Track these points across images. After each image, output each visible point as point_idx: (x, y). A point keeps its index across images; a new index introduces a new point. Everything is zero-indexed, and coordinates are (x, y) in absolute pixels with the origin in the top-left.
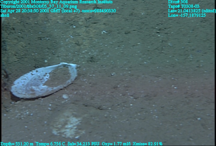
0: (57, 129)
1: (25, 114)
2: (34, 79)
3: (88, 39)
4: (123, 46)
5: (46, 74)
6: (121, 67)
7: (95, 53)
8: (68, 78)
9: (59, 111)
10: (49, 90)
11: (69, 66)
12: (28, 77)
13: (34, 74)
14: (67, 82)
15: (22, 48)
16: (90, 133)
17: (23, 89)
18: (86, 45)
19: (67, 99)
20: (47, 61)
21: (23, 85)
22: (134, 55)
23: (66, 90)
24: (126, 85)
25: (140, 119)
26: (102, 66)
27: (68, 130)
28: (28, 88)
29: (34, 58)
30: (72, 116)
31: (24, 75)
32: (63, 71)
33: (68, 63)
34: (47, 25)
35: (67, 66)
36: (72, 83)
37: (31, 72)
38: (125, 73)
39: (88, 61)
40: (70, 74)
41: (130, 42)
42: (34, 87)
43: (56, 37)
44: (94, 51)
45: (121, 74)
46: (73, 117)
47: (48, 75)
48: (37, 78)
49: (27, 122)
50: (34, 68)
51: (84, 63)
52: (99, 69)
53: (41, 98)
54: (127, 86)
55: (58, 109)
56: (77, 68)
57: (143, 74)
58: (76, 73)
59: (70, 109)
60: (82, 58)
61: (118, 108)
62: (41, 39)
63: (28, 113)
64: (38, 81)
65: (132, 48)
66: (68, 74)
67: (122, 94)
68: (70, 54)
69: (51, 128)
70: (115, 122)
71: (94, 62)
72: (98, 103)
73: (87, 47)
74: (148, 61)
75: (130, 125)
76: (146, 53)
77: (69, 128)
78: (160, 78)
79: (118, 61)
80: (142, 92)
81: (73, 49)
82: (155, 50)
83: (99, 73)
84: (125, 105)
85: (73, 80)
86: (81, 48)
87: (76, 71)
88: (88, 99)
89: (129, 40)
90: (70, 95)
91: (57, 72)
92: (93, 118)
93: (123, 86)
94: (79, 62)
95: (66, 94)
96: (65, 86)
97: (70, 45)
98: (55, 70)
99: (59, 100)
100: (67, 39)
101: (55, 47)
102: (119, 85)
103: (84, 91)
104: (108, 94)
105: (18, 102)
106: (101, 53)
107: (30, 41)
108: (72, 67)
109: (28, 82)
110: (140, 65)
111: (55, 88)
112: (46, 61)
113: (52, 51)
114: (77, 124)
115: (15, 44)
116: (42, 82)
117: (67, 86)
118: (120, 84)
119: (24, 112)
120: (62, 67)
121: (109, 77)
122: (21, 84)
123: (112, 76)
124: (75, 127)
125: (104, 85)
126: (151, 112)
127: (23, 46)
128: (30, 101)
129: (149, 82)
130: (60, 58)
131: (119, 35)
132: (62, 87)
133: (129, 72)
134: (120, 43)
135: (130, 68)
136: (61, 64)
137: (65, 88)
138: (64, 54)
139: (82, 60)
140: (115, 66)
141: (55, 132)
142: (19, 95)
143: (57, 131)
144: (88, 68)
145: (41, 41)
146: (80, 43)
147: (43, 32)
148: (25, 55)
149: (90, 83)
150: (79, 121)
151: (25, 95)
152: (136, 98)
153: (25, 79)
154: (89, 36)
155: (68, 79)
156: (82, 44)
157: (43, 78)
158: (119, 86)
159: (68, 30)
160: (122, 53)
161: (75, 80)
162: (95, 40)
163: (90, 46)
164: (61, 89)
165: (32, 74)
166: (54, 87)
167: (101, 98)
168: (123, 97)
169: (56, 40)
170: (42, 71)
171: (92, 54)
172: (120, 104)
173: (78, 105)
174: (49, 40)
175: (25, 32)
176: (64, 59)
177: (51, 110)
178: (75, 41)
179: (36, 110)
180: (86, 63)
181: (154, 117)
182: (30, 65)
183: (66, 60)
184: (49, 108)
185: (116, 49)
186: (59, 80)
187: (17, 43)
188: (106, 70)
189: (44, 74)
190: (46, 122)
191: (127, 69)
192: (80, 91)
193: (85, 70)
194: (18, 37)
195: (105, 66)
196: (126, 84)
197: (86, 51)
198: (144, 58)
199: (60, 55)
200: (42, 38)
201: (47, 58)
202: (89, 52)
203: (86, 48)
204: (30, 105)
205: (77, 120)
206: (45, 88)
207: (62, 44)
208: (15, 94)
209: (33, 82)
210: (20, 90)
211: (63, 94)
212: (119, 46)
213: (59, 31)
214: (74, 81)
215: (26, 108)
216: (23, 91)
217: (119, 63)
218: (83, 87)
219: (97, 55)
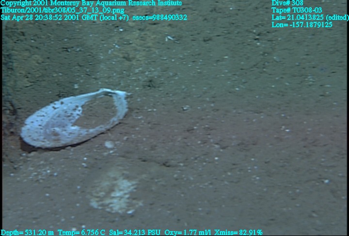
0: (97, 199)
1: (44, 173)
2: (57, 115)
3: (144, 50)
4: (201, 61)
5: (77, 107)
6: (199, 96)
7: (156, 73)
8: (112, 114)
9: (100, 168)
10: (81, 134)
11: (113, 95)
12: (48, 112)
13: (58, 108)
14: (111, 121)
15: (37, 65)
16: (151, 204)
17: (40, 133)
18: (140, 59)
19: (111, 149)
20: (79, 85)
21: (40, 125)
22: (218, 76)
23: (110, 134)
24: (207, 126)
25: (232, 182)
26: (168, 95)
27: (115, 201)
28: (47, 130)
29: (57, 80)
30: (122, 178)
31: (40, 110)
32: (104, 103)
33: (112, 89)
34: (77, 27)
35: (110, 94)
36: (120, 123)
37: (52, 105)
38: (205, 105)
39: (144, 86)
40: (116, 107)
41: (211, 55)
42: (57, 129)
43: (91, 46)
44: (153, 70)
45: (199, 108)
46: (124, 179)
47: (80, 108)
48: (63, 113)
49: (49, 187)
50: (57, 97)
51: (137, 89)
52: (163, 99)
53: (69, 147)
54: (209, 128)
55: (98, 166)
56: (127, 98)
57: (235, 109)
58: (127, 106)
59: (118, 165)
60: (135, 81)
61: (195, 164)
62: (68, 51)
63: (49, 171)
64: (64, 119)
65: (215, 65)
66: (112, 107)
67: (201, 141)
68: (115, 74)
69: (88, 196)
70: (190, 188)
71: (155, 87)
72: (163, 155)
73: (142, 62)
74: (242, 86)
75: (215, 192)
76: (237, 73)
77: (118, 197)
78: (262, 114)
79: (193, 86)
80: (234, 137)
81: (120, 66)
82: (252, 68)
83: (163, 106)
84: (207, 159)
85: (121, 118)
86: (133, 64)
87: (125, 102)
88: (146, 149)
89: (210, 52)
90: (117, 142)
91: (94, 104)
92: (156, 180)
93: (203, 127)
94: (129, 87)
95: (111, 140)
96: (108, 127)
97: (115, 60)
98: (91, 101)
99: (99, 151)
100: (110, 49)
101: (91, 63)
102: (196, 126)
103: (139, 136)
104: (179, 141)
105: (33, 154)
106: (164, 73)
107: (50, 53)
108: (119, 97)
109: (47, 120)
110: (229, 94)
111: (91, 130)
112: (76, 87)
113: (85, 69)
114: (130, 190)
115: (25, 59)
116: (70, 120)
117: (112, 128)
118: (198, 125)
119: (43, 170)
120: (103, 96)
121: (179, 112)
122: (36, 124)
123: (185, 112)
124: (127, 196)
125: (172, 125)
126: (249, 171)
127: (40, 62)
128: (52, 152)
129: (245, 120)
130: (98, 81)
131: (194, 43)
132: (103, 129)
133: (212, 105)
134: (196, 57)
135: (214, 97)
136: (101, 91)
137: (108, 131)
138: (106, 75)
139: (135, 84)
140: (188, 94)
141: (94, 204)
142: (34, 142)
143: (97, 201)
144: (144, 98)
145: (68, 53)
146: (131, 56)
147: (70, 39)
148: (43, 76)
149: (149, 123)
150: (133, 185)
151: (43, 142)
152: (224, 148)
153: (43, 116)
154: (145, 46)
155: (113, 116)
156: (134, 58)
157: (72, 114)
158: (195, 128)
159: (110, 34)
160: (200, 73)
161: (124, 117)
162: (155, 52)
163: (146, 62)
164: (102, 132)
165: (53, 107)
166: (89, 129)
167: (167, 148)
168: (202, 145)
169: (92, 51)
170: (71, 103)
171: (151, 74)
172: (199, 157)
173: (130, 160)
174: (80, 52)
175: (41, 38)
176: (106, 82)
177: (86, 167)
178: (123, 53)
179: (63, 166)
180: (141, 89)
181: (255, 178)
182: (50, 92)
183: (109, 85)
184: (83, 164)
185: (190, 65)
186: (98, 117)
187: (29, 57)
188: (174, 101)
189: (74, 107)
190: (79, 187)
191: (208, 99)
192: (133, 135)
193: (140, 101)
194: (31, 46)
195: (173, 95)
196: (207, 124)
197: (141, 69)
198: (235, 80)
199: (98, 77)
200: (69, 48)
201: (78, 80)
202: (145, 72)
203: (141, 64)
204: (52, 159)
205: (129, 184)
206: (75, 130)
207: (102, 57)
208: (27, 140)
209: (56, 121)
210: (36, 134)
211: (106, 140)
212: (193, 62)
213: (97, 37)
214: (122, 120)
215: (45, 163)
216: (40, 136)
217: (194, 89)
218: (137, 129)
219: (159, 77)
